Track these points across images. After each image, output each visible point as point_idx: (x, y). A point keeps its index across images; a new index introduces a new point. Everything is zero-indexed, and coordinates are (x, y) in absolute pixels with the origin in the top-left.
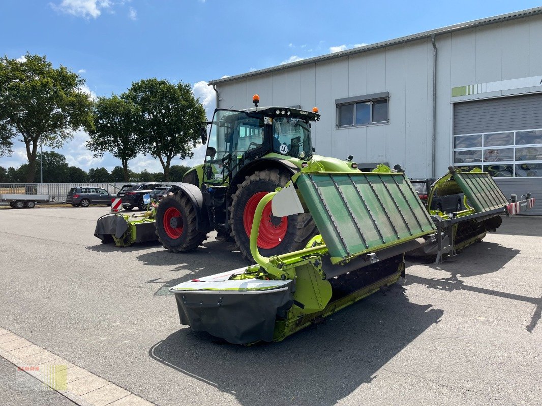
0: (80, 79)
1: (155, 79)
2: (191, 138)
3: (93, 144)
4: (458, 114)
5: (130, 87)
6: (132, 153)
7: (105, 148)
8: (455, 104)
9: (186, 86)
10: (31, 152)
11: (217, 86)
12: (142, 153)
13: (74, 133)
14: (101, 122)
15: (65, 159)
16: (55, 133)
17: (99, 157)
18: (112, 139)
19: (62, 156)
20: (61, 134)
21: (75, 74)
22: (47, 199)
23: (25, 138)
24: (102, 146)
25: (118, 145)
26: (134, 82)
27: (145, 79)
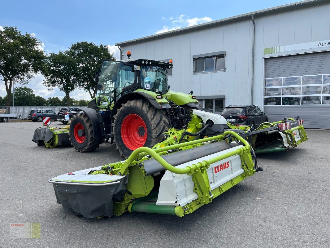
0: (39, 41)
1: (86, 42)
2: (108, 79)
3: (48, 83)
4: (268, 65)
5: (71, 47)
6: (72, 88)
7: (55, 85)
8: (266, 59)
9: (105, 46)
10: (8, 87)
11: (121, 47)
12: (79, 88)
13: (35, 75)
14: (52, 68)
15: (33, 91)
16: (24, 75)
17: (51, 90)
18: (60, 79)
19: (31, 90)
20: (27, 76)
21: (35, 39)
22: (16, 116)
23: (5, 79)
24: (53, 83)
25: (63, 83)
26: (73, 44)
27: (80, 42)
